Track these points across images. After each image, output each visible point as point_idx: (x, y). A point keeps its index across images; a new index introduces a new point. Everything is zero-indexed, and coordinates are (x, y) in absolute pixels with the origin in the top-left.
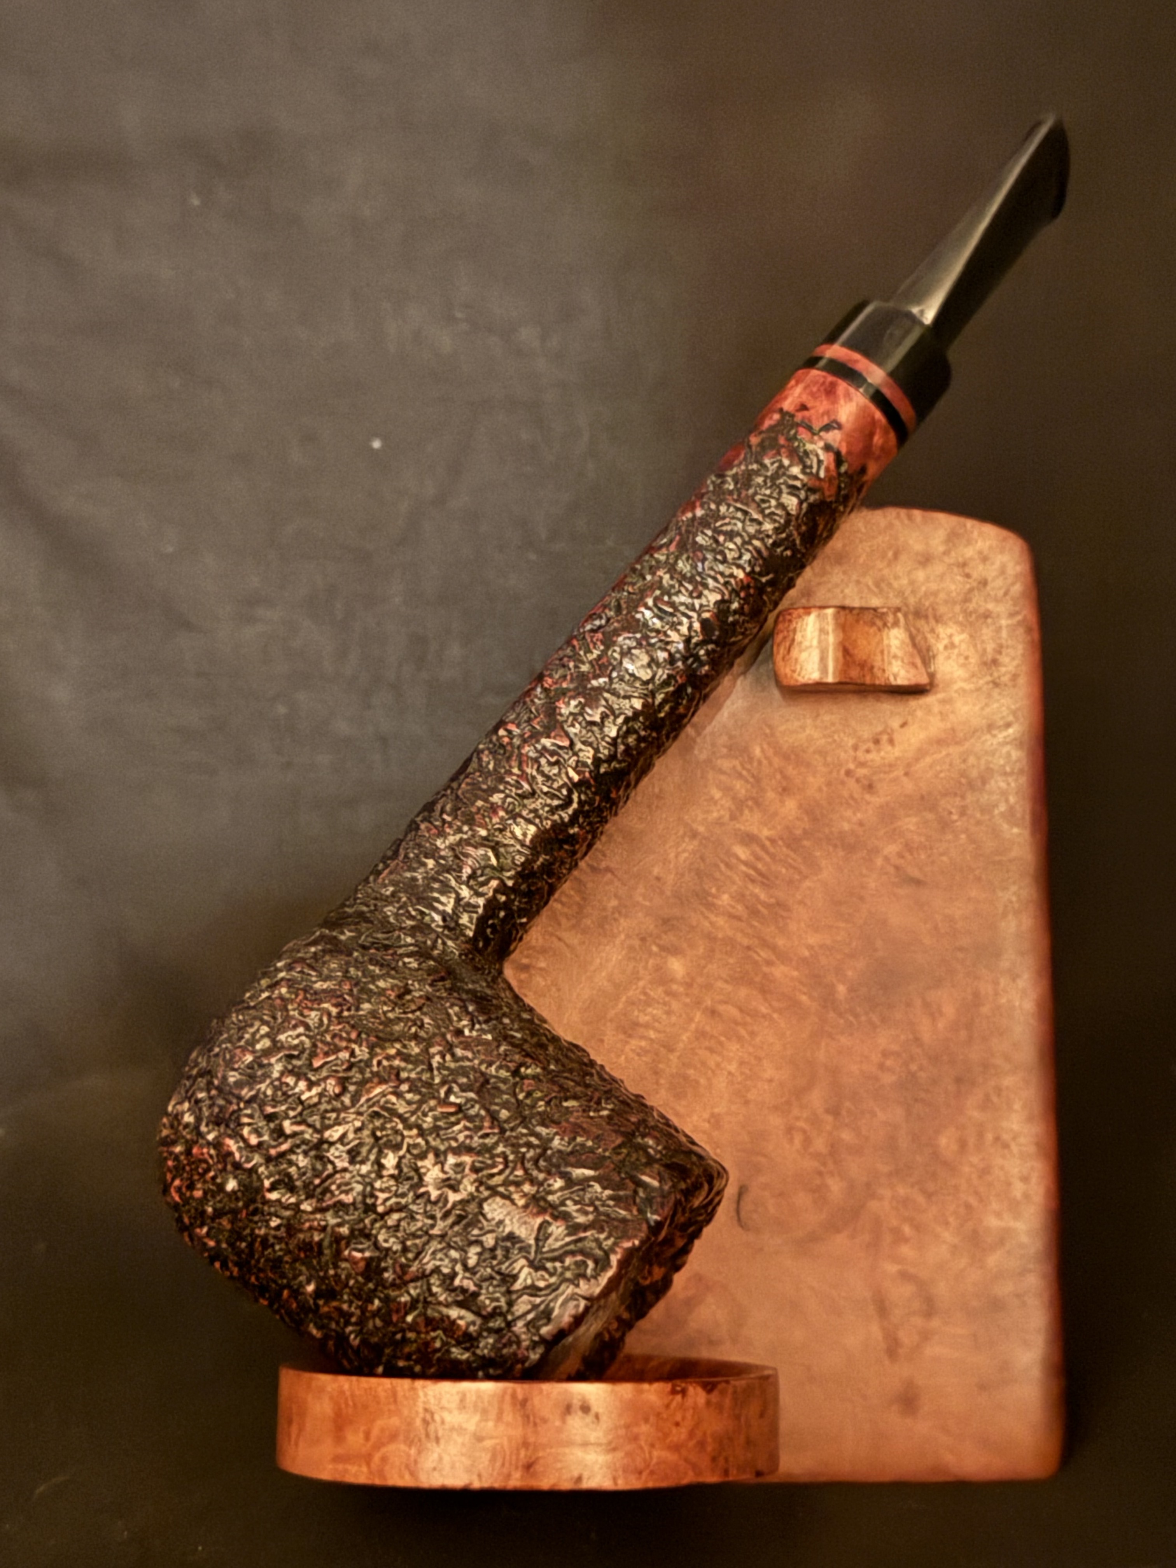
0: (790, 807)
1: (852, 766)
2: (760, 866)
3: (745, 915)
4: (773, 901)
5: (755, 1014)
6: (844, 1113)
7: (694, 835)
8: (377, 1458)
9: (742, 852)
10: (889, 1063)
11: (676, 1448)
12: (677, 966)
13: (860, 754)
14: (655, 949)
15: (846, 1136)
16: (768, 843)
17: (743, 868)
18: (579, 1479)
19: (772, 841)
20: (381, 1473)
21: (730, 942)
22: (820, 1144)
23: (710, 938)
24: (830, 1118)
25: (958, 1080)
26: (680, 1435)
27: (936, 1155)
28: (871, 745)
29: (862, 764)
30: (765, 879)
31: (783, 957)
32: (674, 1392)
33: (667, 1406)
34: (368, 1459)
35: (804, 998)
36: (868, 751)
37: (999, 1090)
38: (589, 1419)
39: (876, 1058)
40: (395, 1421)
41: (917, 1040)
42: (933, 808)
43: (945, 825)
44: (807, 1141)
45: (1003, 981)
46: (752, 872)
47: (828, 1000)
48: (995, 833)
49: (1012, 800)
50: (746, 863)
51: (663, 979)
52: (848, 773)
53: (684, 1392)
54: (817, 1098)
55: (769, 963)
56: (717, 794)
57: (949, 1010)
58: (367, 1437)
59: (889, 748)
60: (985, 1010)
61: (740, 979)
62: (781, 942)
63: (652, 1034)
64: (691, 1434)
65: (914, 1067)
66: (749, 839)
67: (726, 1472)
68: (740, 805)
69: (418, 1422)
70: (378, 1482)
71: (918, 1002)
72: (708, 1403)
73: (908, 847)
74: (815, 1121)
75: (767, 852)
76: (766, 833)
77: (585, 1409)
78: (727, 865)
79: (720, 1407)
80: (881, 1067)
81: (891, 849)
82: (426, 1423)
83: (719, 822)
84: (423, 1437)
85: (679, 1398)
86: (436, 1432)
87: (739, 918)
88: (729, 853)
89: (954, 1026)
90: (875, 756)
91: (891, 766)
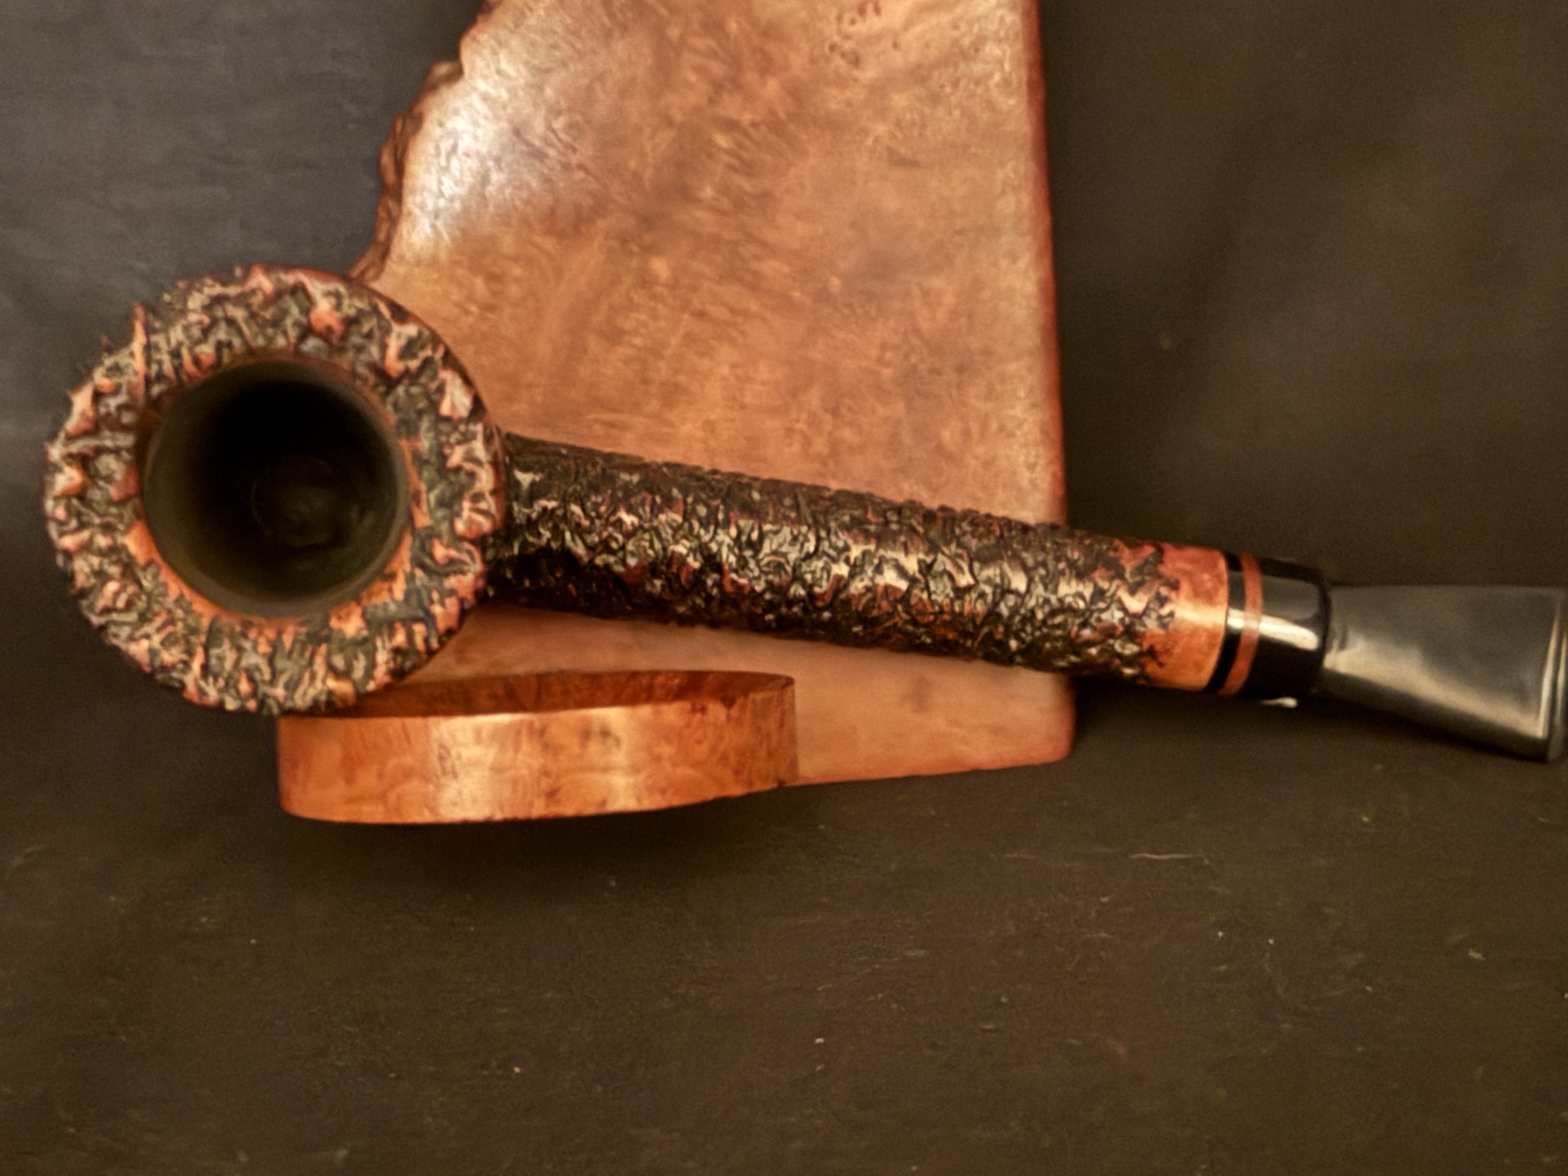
0: (772, 87)
1: (836, 39)
2: (742, 154)
3: (730, 209)
4: (758, 191)
5: (746, 314)
6: (844, 411)
7: (670, 122)
8: (392, 797)
9: (722, 141)
10: (888, 355)
11: (697, 764)
12: (660, 267)
13: (846, 26)
14: (635, 249)
15: (847, 434)
16: (751, 131)
17: (726, 157)
18: (604, 803)
19: (755, 125)
20: (398, 809)
21: (716, 239)
22: (820, 446)
23: (694, 234)
24: (828, 417)
25: (960, 370)
26: (701, 752)
27: (940, 449)
28: (854, 14)
29: (847, 37)
30: (748, 168)
31: (771, 250)
32: (694, 710)
33: (688, 725)
34: (382, 797)
35: (796, 294)
36: (853, 22)
37: (1003, 379)
38: (610, 741)
39: (874, 352)
40: (408, 760)
41: (917, 331)
42: (923, 81)
43: (935, 99)
44: (807, 442)
45: (1004, 263)
46: (735, 162)
47: (822, 295)
48: (990, 105)
49: (1007, 67)
50: (728, 152)
51: (646, 281)
52: (833, 48)
53: (704, 710)
54: (814, 398)
55: (757, 258)
56: (692, 77)
57: (949, 299)
58: (381, 776)
59: (876, 19)
60: (985, 295)
61: (729, 276)
62: (768, 235)
63: (638, 341)
64: (713, 749)
65: (913, 359)
66: (731, 126)
67: (750, 784)
68: (718, 87)
69: (434, 759)
70: (396, 820)
71: (916, 291)
72: (728, 718)
73: (899, 125)
74: (814, 422)
75: (751, 139)
76: (746, 118)
77: (605, 733)
78: (709, 157)
79: (739, 722)
80: (880, 361)
81: (880, 129)
82: (441, 759)
83: (697, 110)
84: (439, 773)
85: (699, 716)
86: (453, 767)
87: (724, 213)
88: (710, 142)
89: (954, 314)
90: (861, 27)
91: (878, 37)
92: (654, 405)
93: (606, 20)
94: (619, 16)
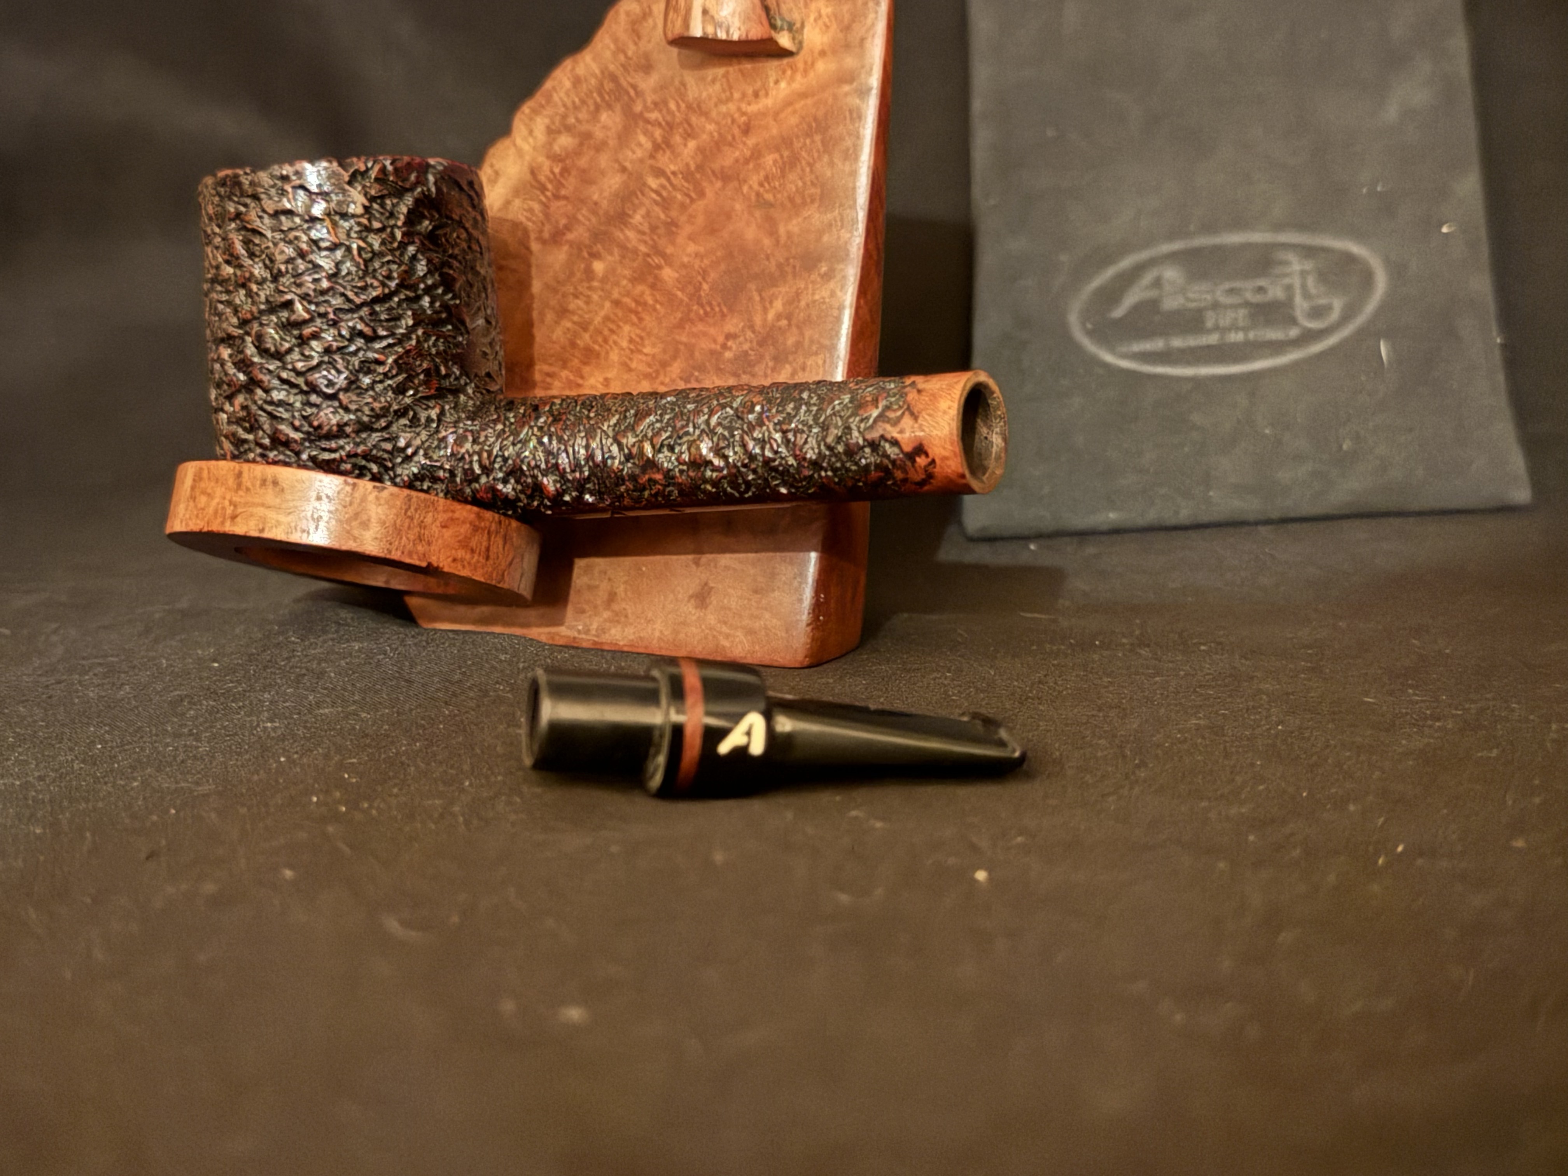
0: (690, 148)
1: (736, 115)
2: (664, 194)
3: (647, 231)
4: (669, 220)
5: (644, 305)
7: (624, 169)
9: (653, 182)
12: (599, 267)
13: (744, 106)
14: (586, 254)
16: (672, 177)
17: (654, 196)
19: (674, 173)
21: (636, 252)
23: (623, 247)
25: (776, 359)
28: (752, 99)
29: (744, 114)
30: (666, 203)
31: (670, 262)
35: (679, 293)
36: (749, 103)
39: (721, 339)
41: (752, 327)
42: (789, 147)
46: (658, 198)
47: (695, 296)
50: (657, 192)
51: (588, 277)
52: (734, 121)
53: (355, 486)
55: (660, 267)
56: (642, 139)
57: (778, 304)
59: (763, 100)
60: (803, 304)
61: (639, 278)
62: (669, 250)
63: (575, 318)
66: (660, 173)
68: (657, 147)
71: (757, 297)
73: (767, 178)
75: (670, 182)
76: (671, 168)
78: (643, 194)
79: (389, 504)
80: (724, 347)
81: (755, 179)
83: (641, 161)
85: (350, 488)
87: (644, 233)
88: (645, 184)
89: (779, 317)
90: (753, 108)
91: (763, 114)
92: (576, 362)
93: (598, 100)
94: (607, 97)
